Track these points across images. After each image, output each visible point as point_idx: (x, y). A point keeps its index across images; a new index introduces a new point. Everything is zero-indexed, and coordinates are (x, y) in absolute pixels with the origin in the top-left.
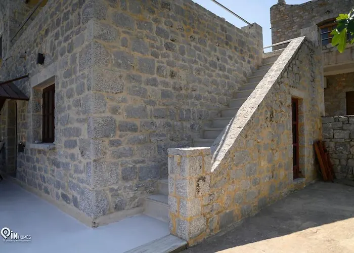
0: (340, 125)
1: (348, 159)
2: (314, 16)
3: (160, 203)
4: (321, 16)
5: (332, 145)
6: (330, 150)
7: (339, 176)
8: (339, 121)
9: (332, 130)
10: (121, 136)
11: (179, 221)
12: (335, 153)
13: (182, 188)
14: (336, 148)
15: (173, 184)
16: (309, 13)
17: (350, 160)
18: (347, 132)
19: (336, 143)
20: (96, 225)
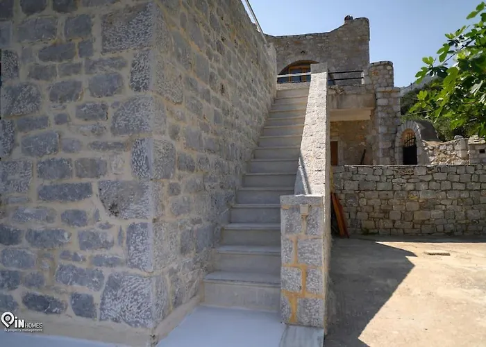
0: (350, 174)
1: (357, 211)
2: (289, 54)
3: (239, 283)
4: (296, 55)
5: (342, 197)
6: (342, 202)
7: (350, 230)
8: (349, 171)
9: (342, 180)
10: (180, 178)
11: (305, 301)
12: (346, 206)
13: (312, 252)
14: (346, 200)
15: (291, 249)
16: (285, 49)
17: (359, 213)
18: (356, 183)
19: (346, 194)
20: (155, 340)
